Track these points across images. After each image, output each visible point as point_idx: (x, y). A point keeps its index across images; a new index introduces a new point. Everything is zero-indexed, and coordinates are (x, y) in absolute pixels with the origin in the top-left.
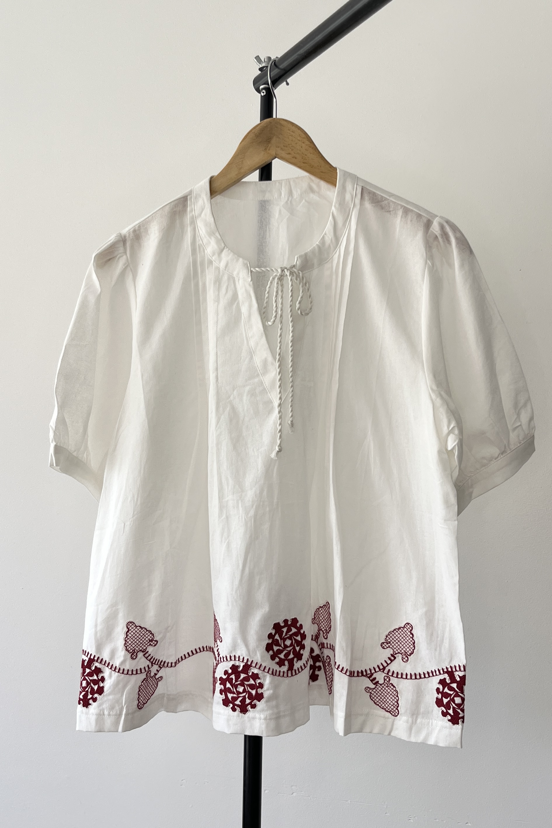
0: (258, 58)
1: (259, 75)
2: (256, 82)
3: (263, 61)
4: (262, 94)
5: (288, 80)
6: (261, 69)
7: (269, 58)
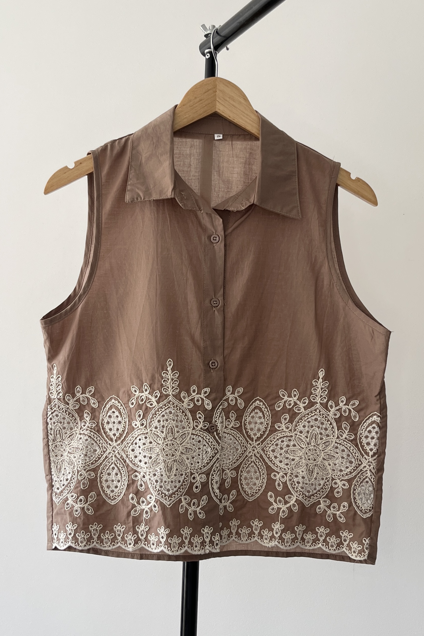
0: (204, 26)
1: (205, 40)
2: (202, 47)
3: (208, 29)
4: (207, 57)
5: (228, 46)
6: (206, 36)
7: (214, 26)
